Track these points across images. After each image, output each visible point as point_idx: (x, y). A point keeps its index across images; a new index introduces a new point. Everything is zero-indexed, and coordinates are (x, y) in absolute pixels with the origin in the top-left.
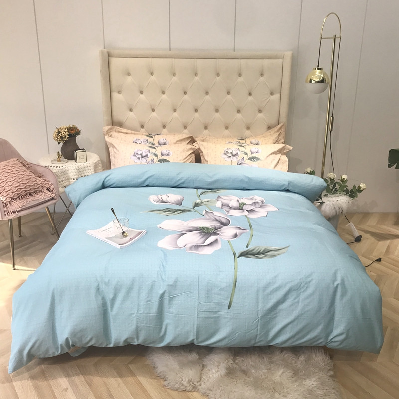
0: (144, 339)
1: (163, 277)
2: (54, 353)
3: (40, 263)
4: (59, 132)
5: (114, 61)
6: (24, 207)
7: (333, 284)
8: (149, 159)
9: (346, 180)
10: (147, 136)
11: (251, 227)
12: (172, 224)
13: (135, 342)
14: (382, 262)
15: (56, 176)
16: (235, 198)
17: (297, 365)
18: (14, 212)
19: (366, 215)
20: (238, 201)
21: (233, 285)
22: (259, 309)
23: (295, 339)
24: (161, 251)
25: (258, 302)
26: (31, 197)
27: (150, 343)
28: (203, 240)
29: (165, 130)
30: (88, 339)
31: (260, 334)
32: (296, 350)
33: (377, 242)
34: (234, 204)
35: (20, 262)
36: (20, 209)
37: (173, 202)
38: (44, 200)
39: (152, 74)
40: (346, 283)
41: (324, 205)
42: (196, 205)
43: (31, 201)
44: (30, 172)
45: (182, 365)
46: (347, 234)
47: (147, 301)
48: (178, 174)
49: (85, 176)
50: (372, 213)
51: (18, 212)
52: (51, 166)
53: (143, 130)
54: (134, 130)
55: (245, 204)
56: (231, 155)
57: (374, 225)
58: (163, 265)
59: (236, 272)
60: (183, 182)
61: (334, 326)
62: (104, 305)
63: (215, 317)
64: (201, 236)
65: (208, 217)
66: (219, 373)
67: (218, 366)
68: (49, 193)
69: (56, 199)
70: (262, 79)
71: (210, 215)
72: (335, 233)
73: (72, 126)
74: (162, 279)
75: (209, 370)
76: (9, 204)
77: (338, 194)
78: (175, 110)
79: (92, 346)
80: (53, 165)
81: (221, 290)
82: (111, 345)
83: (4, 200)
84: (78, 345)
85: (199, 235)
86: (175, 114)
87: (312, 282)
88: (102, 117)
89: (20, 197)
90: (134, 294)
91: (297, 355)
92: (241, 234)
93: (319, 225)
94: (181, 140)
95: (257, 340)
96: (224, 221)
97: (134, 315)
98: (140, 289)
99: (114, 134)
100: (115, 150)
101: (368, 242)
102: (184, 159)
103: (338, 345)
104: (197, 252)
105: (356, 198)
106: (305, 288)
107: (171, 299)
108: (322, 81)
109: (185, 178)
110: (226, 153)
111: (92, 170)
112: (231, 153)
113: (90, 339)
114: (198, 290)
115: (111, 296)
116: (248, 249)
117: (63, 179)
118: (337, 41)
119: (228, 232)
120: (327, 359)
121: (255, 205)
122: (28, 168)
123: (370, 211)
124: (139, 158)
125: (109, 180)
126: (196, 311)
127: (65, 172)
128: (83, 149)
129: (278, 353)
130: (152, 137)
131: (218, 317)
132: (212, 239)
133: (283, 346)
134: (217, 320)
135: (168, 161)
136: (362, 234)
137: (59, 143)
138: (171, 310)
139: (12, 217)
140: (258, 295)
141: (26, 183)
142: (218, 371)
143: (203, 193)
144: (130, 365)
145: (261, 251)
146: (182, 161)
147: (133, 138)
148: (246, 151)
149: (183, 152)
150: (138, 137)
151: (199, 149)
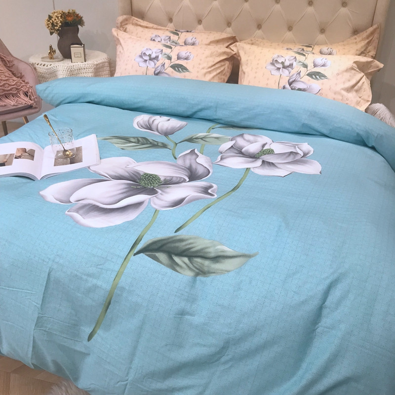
8: (159, 63)
10: (173, 32)
53: (170, 25)
54: (158, 24)
56: (280, 66)
68: (25, 98)
80: (41, 63)
86: (215, 3)
100: (121, 48)
110: (274, 63)
111: (91, 74)
112: (283, 63)
124: (146, 61)
130: (178, 35)
137: (51, 34)
146: (205, 71)
147: (152, 34)
148: (306, 62)
149: (211, 56)
150: (159, 33)
151: (238, 54)
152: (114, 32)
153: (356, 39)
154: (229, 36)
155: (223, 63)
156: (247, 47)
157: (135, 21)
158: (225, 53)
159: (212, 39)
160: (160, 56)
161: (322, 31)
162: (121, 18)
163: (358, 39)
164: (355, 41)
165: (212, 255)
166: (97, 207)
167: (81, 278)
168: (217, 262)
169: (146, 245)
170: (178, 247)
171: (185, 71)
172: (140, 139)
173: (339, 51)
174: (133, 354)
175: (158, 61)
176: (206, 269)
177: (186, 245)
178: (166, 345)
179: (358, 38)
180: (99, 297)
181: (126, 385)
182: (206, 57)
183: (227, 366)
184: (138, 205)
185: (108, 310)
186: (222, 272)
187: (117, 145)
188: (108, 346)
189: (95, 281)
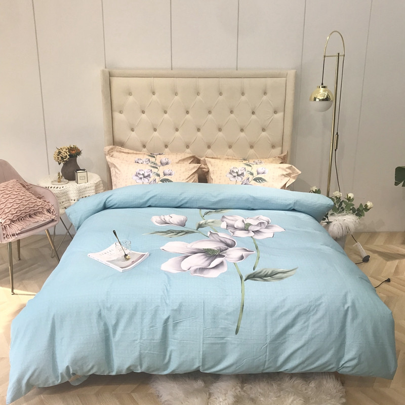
0: (148, 367)
1: (168, 301)
2: (53, 382)
3: (40, 287)
4: (60, 153)
5: (116, 81)
6: (24, 230)
7: (344, 306)
8: (151, 179)
9: (353, 199)
10: (149, 156)
11: (257, 248)
12: (176, 246)
13: (138, 370)
14: (391, 282)
15: (57, 197)
16: (240, 218)
17: (307, 393)
18: (13, 235)
19: (373, 235)
20: (243, 221)
21: (240, 309)
22: (268, 333)
23: (305, 365)
24: (166, 274)
25: (266, 327)
26: (31, 219)
27: (153, 371)
28: (208, 262)
29: (167, 150)
30: (90, 367)
31: (269, 360)
32: (306, 376)
33: (385, 261)
34: (239, 224)
35: (19, 286)
36: (19, 232)
37: (176, 223)
38: (44, 222)
39: (154, 93)
40: (357, 305)
41: (332, 225)
42: (200, 226)
43: (31, 223)
44: (30, 194)
45: (188, 394)
46: (355, 253)
47: (151, 327)
48: (181, 194)
49: (86, 197)
50: (379, 232)
51: (17, 235)
52: (51, 188)
53: (145, 150)
54: (136, 150)
55: (250, 225)
56: (236, 174)
57: (382, 244)
58: (167, 289)
59: (243, 296)
60: (186, 203)
61: (346, 350)
62: (106, 330)
63: (222, 343)
64: (206, 259)
65: (212, 238)
66: (226, 402)
67: (225, 394)
68: (49, 214)
69: (56, 221)
70: (265, 97)
71: (214, 236)
72: (343, 254)
73: (72, 146)
74: (166, 303)
75: (216, 399)
76: (8, 226)
77: (345, 213)
78: (177, 130)
79: (93, 375)
80: (53, 186)
81: (228, 314)
82: (114, 373)
83: (3, 222)
84: (79, 373)
85: (203, 257)
86: (177, 134)
87: (321, 306)
88: (103, 138)
89: (20, 219)
90: (137, 319)
91: (307, 381)
92: (247, 256)
93: (327, 246)
94: (184, 160)
95: (266, 367)
96: (229, 242)
97: (137, 342)
98: (143, 314)
99: (115, 154)
100: (116, 170)
101: (376, 261)
102: (187, 179)
103: (350, 371)
104: (202, 275)
105: (363, 217)
106: (314, 311)
107: (175, 325)
108: (327, 99)
109: (188, 199)
110: (231, 172)
111: (93, 191)
112: (237, 172)
113: (91, 367)
114: (204, 315)
115: (114, 322)
116: (255, 271)
117: (64, 200)
118: (341, 58)
119: (233, 254)
120: (338, 386)
121: (261, 225)
122: (28, 189)
123: (377, 230)
124: (141, 178)
125: (110, 200)
126: (202, 337)
127: (65, 194)
128: (84, 170)
129: (287, 380)
130: (154, 157)
131: (225, 343)
132: (218, 261)
133: (293, 372)
134: (224, 345)
135: (171, 181)
136: (370, 253)
137: (60, 164)
138: (176, 336)
139: (12, 239)
140: (266, 319)
141: (26, 205)
142: (225, 400)
143: (206, 213)
144: (133, 394)
145: (269, 273)
147: (135, 158)
148: (252, 171)
149: (186, 172)
150: (140, 156)
152: (108, 159)
153: (274, 150)
154: (191, 155)
157: (119, 150)
159: (180, 159)
160: (151, 174)
161: (252, 147)
172: (171, 231)
182: (183, 172)
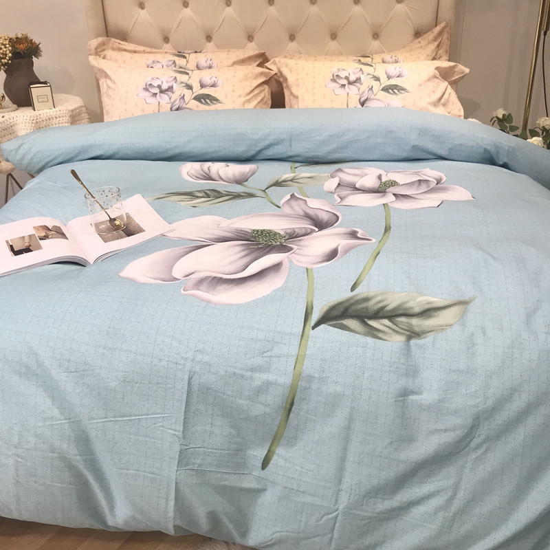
8: (175, 96)
10: (176, 55)
29: (210, 45)
53: (168, 47)
54: (151, 46)
56: (345, 82)
73: (20, 36)
78: (228, 3)
86: (230, 11)
99: (110, 53)
102: (248, 94)
110: (335, 78)
112: (347, 78)
124: (155, 94)
127: (9, 129)
128: (45, 83)
130: (185, 57)
135: (216, 99)
146: (243, 99)
147: (147, 59)
148: (376, 74)
149: (246, 80)
150: (158, 57)
151: (279, 74)
152: (94, 61)
153: (420, 42)
154: (257, 52)
155: (262, 88)
156: (291, 62)
157: (116, 45)
158: (262, 74)
159: (235, 59)
160: (175, 86)
161: (376, 36)
162: (94, 43)
163: (423, 43)
164: (419, 45)
165: (417, 310)
166: (221, 279)
167: (242, 376)
168: (430, 317)
169: (322, 313)
170: (367, 308)
171: (215, 102)
172: (208, 192)
173: (406, 58)
174: (341, 469)
175: (173, 93)
176: (417, 329)
177: (377, 303)
178: (391, 443)
179: (423, 41)
180: (274, 398)
181: (337, 517)
182: (240, 82)
183: (480, 452)
184: (277, 267)
185: (291, 415)
186: (442, 328)
187: (182, 203)
188: (299, 469)
189: (264, 376)
